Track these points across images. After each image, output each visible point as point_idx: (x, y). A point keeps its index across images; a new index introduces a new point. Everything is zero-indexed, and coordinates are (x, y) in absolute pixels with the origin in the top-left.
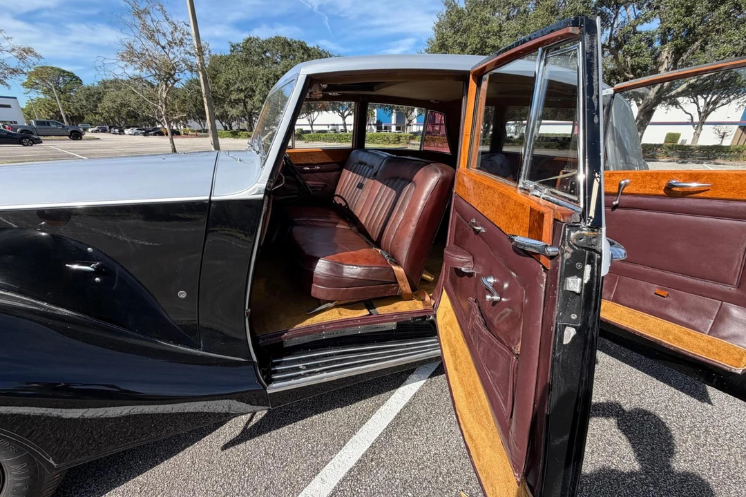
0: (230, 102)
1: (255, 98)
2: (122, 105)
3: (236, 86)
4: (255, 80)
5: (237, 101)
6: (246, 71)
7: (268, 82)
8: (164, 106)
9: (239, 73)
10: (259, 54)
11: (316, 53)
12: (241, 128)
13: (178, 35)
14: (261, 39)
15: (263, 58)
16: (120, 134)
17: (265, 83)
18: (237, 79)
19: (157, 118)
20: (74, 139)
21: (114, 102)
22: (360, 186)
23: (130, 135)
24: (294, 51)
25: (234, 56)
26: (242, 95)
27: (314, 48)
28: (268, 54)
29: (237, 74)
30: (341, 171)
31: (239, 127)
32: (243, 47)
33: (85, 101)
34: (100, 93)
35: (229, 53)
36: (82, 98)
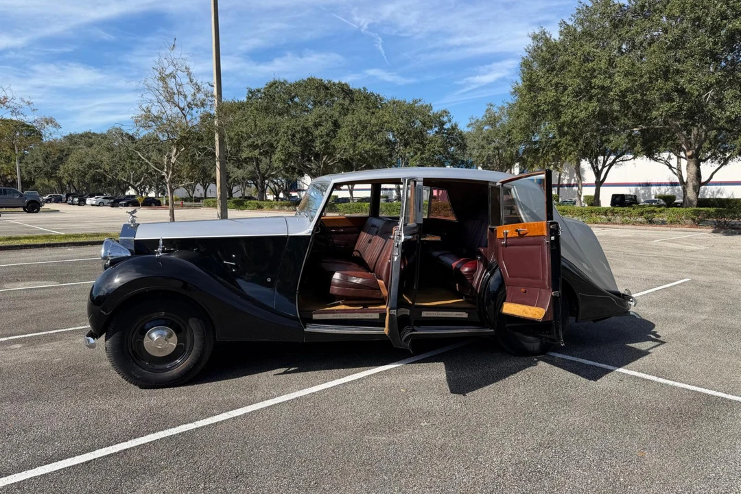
0: (238, 160)
1: (275, 157)
2: (90, 166)
3: (250, 141)
4: (277, 135)
5: (248, 160)
6: (266, 121)
7: (294, 136)
8: (171, 173)
9: (256, 125)
10: (284, 101)
11: (362, 97)
12: (246, 195)
13: (200, 96)
14: (289, 82)
15: (289, 105)
16: (79, 205)
17: (290, 137)
18: (252, 132)
19: (132, 182)
20: (28, 212)
21: (82, 162)
22: (370, 241)
23: (93, 205)
24: (332, 95)
25: (252, 104)
26: (256, 152)
27: (360, 90)
28: (296, 100)
29: (253, 127)
30: (359, 233)
31: (243, 194)
32: (264, 93)
33: (42, 162)
34: (63, 151)
35: (245, 100)
36: (40, 158)
